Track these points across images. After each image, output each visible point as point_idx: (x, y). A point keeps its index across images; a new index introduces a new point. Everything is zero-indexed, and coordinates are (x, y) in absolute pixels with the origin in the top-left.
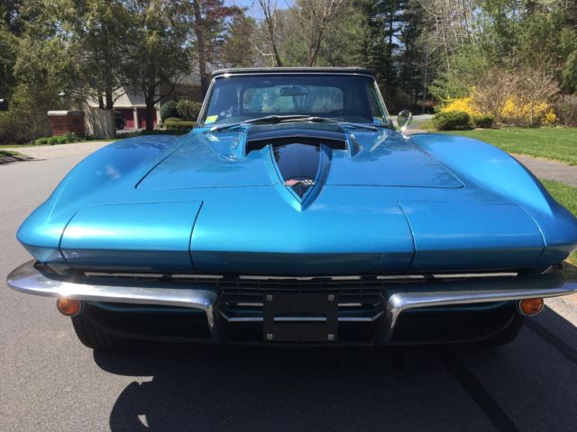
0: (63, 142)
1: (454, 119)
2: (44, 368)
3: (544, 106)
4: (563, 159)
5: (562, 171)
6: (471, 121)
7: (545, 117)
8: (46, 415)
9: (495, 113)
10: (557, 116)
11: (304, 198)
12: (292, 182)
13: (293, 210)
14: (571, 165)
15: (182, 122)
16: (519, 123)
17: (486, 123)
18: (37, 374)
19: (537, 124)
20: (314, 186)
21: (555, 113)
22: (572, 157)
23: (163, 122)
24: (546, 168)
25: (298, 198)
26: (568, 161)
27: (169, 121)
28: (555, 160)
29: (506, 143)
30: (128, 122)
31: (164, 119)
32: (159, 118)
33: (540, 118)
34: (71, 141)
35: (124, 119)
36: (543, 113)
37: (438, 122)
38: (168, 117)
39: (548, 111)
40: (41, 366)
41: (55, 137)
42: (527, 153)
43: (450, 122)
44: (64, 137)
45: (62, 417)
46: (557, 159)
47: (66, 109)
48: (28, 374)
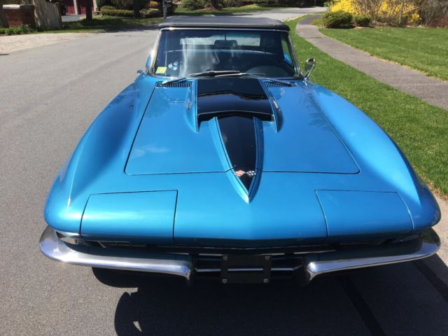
0: (19, 33)
1: (340, 19)
2: (59, 282)
3: (411, 7)
4: (422, 70)
5: (421, 82)
6: (354, 20)
7: (411, 17)
8: (70, 324)
9: (372, 13)
10: (420, 16)
11: (250, 189)
12: (241, 173)
13: (244, 202)
14: (428, 76)
15: (115, 10)
16: (390, 22)
17: (365, 23)
18: (56, 288)
19: (404, 23)
20: (256, 176)
21: (419, 13)
22: (430, 68)
23: (99, 10)
24: (409, 78)
25: (246, 189)
26: (426, 71)
27: (104, 9)
28: (416, 70)
29: (380, 47)
30: (69, 8)
31: (99, 7)
32: (95, 6)
33: (407, 17)
34: (26, 32)
35: (66, 6)
36: (409, 13)
37: (327, 20)
38: (103, 5)
39: (414, 12)
40: (57, 280)
41: (11, 28)
42: (396, 61)
43: (337, 21)
44: (19, 28)
45: (82, 325)
46: (418, 69)
47: (19, 4)
48: (49, 288)
